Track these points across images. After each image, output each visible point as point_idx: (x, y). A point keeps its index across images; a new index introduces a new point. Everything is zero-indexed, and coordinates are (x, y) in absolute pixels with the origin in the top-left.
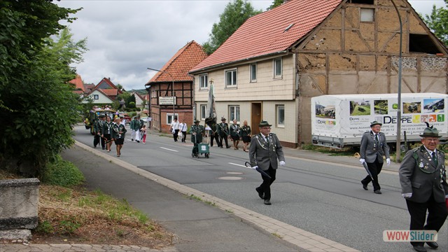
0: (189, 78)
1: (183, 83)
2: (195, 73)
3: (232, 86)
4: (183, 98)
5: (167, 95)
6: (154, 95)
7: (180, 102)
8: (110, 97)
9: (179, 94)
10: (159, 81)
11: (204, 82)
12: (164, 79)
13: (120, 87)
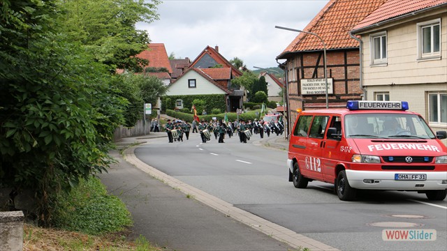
0: (353, 43)
1: (345, 52)
2: (363, 33)
3: (433, 54)
4: (346, 80)
5: (315, 76)
6: (293, 76)
7: (341, 89)
8: (218, 82)
9: (339, 73)
10: (300, 49)
11: (381, 49)
12: (310, 45)
13: (239, 63)
